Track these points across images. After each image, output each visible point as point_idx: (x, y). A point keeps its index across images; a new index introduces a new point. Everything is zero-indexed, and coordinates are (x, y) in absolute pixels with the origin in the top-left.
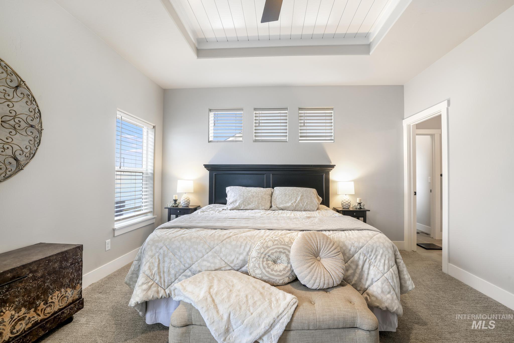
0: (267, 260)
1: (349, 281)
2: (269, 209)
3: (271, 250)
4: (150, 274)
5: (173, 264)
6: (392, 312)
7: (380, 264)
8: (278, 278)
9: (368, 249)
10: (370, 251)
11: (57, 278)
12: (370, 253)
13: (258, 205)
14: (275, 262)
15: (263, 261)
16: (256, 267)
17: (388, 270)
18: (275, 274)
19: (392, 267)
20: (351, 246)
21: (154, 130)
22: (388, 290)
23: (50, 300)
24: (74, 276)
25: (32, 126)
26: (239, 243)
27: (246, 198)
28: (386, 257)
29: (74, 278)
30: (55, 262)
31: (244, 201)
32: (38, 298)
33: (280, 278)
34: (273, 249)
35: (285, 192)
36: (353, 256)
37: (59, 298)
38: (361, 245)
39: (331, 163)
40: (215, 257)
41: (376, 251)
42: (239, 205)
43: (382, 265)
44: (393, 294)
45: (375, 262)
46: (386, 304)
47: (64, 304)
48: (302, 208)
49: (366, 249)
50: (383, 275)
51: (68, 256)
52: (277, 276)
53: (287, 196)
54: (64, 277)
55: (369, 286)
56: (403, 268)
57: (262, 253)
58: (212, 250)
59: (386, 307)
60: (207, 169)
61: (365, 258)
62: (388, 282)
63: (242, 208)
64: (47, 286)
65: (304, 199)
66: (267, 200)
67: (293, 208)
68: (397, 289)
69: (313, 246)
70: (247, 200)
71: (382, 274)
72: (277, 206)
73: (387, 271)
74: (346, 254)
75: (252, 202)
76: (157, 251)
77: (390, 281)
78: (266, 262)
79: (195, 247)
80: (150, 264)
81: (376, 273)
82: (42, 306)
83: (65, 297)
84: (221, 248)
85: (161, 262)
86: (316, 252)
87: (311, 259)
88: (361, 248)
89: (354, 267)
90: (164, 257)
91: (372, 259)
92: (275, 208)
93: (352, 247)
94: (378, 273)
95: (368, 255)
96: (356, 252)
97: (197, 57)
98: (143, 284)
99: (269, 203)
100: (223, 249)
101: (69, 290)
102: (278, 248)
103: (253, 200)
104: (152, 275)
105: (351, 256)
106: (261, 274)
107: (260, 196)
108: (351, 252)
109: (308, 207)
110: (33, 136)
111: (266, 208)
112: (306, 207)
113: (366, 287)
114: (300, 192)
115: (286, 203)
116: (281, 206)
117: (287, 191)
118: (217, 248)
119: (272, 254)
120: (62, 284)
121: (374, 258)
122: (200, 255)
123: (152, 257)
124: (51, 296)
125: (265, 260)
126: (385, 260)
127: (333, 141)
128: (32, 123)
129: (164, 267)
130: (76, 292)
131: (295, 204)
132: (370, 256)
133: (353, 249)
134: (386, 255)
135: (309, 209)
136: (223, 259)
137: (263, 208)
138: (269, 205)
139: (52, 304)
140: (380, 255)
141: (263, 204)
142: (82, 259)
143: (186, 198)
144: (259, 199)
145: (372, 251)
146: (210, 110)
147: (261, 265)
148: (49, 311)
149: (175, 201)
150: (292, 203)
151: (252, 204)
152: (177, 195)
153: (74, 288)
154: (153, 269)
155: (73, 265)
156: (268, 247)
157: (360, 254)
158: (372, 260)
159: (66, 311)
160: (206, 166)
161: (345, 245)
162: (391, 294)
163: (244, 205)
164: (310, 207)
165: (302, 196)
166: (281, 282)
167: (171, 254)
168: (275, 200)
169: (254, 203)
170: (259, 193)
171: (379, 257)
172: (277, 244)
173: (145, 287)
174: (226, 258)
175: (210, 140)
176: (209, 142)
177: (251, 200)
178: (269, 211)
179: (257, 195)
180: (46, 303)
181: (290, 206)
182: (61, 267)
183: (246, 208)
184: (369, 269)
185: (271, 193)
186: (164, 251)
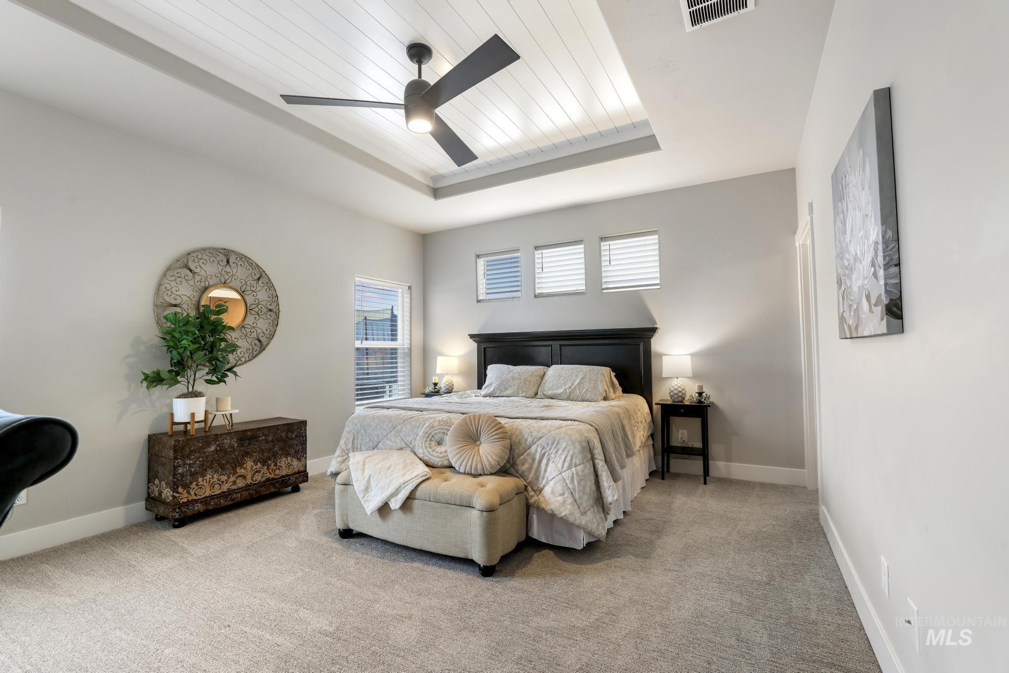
0: (431, 440)
1: (525, 478)
2: (532, 396)
3: (435, 430)
4: (345, 449)
5: (364, 441)
6: (559, 516)
7: (559, 460)
8: (437, 460)
9: (547, 442)
10: (550, 443)
11: (284, 445)
12: (550, 446)
13: (517, 390)
14: (439, 443)
15: (426, 441)
16: (420, 446)
17: (569, 468)
18: (435, 455)
19: (576, 466)
20: (529, 435)
21: (409, 291)
22: (561, 492)
23: (279, 464)
24: (299, 448)
25: (270, 310)
26: (418, 424)
27: (504, 380)
28: (569, 452)
29: (298, 450)
30: (282, 432)
31: (500, 385)
32: (270, 459)
33: (439, 460)
34: (437, 430)
35: (561, 373)
36: (530, 448)
37: (286, 465)
38: (540, 434)
39: (656, 324)
40: (396, 437)
41: (558, 443)
42: (494, 390)
43: (561, 461)
44: (567, 497)
45: (555, 457)
46: (552, 507)
47: (290, 472)
48: (579, 397)
49: (546, 440)
50: (561, 474)
51: (293, 428)
52: (436, 457)
53: (562, 379)
54: (290, 447)
55: (544, 486)
56: (602, 471)
57: (427, 433)
58: (395, 430)
59: (551, 510)
60: (474, 340)
61: (544, 451)
62: (563, 483)
63: (497, 395)
64: (276, 450)
65: (585, 383)
66: (532, 384)
67: (565, 396)
68: (577, 494)
69: (471, 429)
70: (504, 383)
71: (559, 472)
72: (545, 393)
73: (566, 469)
74: (521, 444)
75: (510, 387)
76: (353, 427)
77: (568, 482)
78: (429, 442)
79: (382, 425)
80: (346, 439)
81: (553, 471)
82: (272, 467)
83: (291, 465)
84: (402, 428)
85: (355, 438)
86: (474, 435)
87: (465, 441)
88: (540, 438)
89: (530, 461)
90: (357, 434)
91: (552, 453)
92: (540, 395)
93: (529, 437)
94: (555, 470)
95: (548, 449)
96: (533, 443)
97: (434, 199)
98: (338, 456)
99: (535, 389)
100: (403, 429)
101: (295, 460)
102: (442, 429)
103: (512, 384)
104: (347, 449)
105: (527, 447)
106: (422, 453)
107: (523, 378)
108: (528, 443)
109: (588, 396)
110: (272, 319)
111: (528, 396)
112: (585, 395)
113: (542, 486)
114: (582, 373)
115: (557, 389)
116: (550, 393)
117: (563, 371)
118: (399, 427)
119: (436, 434)
120: (289, 452)
121: (554, 452)
122: (385, 434)
123: (349, 432)
124: (279, 460)
125: (428, 440)
126: (566, 457)
127: (659, 287)
128: (270, 308)
129: (357, 443)
130: (301, 464)
131: (569, 390)
132: (550, 449)
133: (530, 440)
134: (569, 450)
135: (590, 399)
136: (403, 438)
137: (524, 394)
138: (534, 390)
139: (280, 468)
140: (562, 449)
141: (525, 389)
142: (306, 434)
143: (447, 381)
144: (521, 383)
145: (552, 444)
146: (478, 256)
147: (424, 444)
148: (279, 473)
149: (435, 384)
150: (565, 390)
151: (510, 390)
152: (437, 377)
153: (299, 459)
154: (348, 444)
155: (298, 438)
156: (433, 427)
157: (538, 445)
158: (552, 455)
159: (292, 479)
160: (472, 336)
161: (521, 434)
162: (564, 498)
163: (499, 390)
164: (590, 396)
165: (583, 378)
166: (440, 464)
167: (363, 431)
168: (544, 383)
169: (512, 388)
170: (523, 373)
171: (560, 452)
172: (442, 425)
173: (339, 459)
174: (405, 438)
175: (479, 299)
176: (478, 301)
177: (510, 384)
178: (532, 399)
179: (519, 377)
180: (275, 465)
181: (562, 393)
182: (287, 437)
183: (502, 394)
184: (547, 464)
185: (542, 374)
186: (358, 428)
